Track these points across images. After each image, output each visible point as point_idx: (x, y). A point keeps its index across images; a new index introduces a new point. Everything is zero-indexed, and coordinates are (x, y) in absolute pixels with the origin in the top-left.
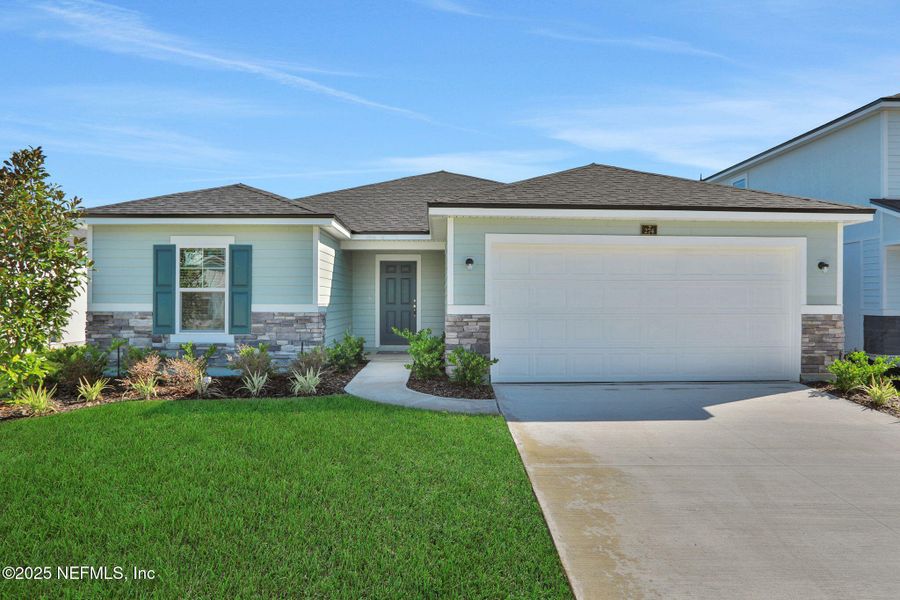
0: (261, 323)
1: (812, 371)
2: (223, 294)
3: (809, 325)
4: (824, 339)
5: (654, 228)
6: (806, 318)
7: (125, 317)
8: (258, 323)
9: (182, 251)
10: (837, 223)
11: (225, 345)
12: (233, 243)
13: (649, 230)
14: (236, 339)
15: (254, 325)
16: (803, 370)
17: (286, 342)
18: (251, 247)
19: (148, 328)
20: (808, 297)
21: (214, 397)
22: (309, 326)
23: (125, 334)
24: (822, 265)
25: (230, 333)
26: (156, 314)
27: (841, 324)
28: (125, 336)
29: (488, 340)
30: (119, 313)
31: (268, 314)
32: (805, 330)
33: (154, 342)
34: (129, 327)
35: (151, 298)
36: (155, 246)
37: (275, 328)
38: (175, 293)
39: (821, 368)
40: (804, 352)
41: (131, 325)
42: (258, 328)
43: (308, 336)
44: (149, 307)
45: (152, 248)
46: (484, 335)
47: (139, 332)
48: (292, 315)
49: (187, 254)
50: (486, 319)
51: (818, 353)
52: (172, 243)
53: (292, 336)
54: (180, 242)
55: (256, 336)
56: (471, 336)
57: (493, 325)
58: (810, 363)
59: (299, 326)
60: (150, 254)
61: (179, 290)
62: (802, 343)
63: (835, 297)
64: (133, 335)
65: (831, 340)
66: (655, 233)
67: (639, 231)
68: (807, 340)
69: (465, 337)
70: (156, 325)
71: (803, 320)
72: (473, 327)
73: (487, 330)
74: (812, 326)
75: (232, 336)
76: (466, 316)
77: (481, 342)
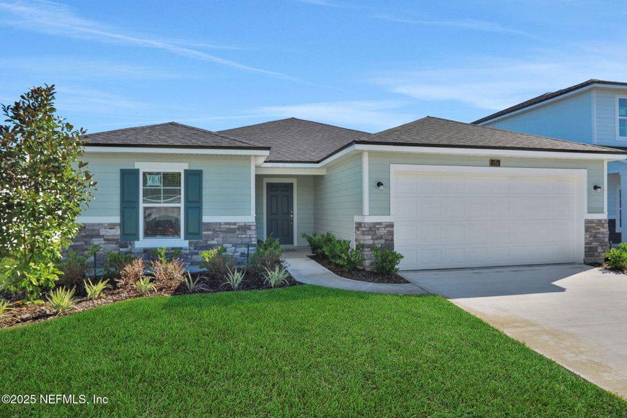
0: (210, 230)
1: (591, 256)
2: (179, 208)
3: (590, 226)
4: (598, 235)
5: (499, 161)
6: (588, 222)
7: (96, 228)
8: (207, 231)
9: (145, 174)
10: (603, 160)
11: (181, 248)
12: (187, 168)
13: (495, 163)
14: (190, 243)
15: (204, 233)
16: (586, 256)
17: (231, 245)
18: (201, 171)
19: (116, 236)
20: (588, 208)
21: (202, 291)
22: (249, 232)
23: (96, 241)
24: (596, 188)
25: (186, 239)
26: (123, 225)
27: (607, 225)
28: (96, 243)
29: (392, 240)
30: (90, 225)
31: (217, 224)
32: (587, 229)
33: (122, 247)
34: (98, 236)
35: (118, 212)
36: (122, 170)
37: (221, 235)
38: (138, 208)
39: (596, 254)
40: (586, 244)
41: (101, 234)
42: (208, 235)
43: (248, 240)
44: (116, 219)
45: (119, 171)
46: (390, 237)
47: (108, 240)
48: (235, 224)
49: (148, 176)
50: (391, 225)
51: (595, 244)
52: (136, 168)
53: (235, 240)
54: (143, 167)
55: (207, 241)
56: (381, 238)
57: (395, 230)
58: (590, 251)
59: (241, 233)
60: (117, 177)
61: (142, 205)
62: (585, 238)
63: (603, 208)
64: (103, 242)
65: (601, 236)
66: (499, 165)
67: (488, 163)
68: (588, 236)
69: (376, 239)
70: (123, 233)
71: (586, 223)
72: (383, 231)
73: (392, 233)
74: (591, 227)
75: (187, 242)
76: (378, 223)
77: (388, 242)
